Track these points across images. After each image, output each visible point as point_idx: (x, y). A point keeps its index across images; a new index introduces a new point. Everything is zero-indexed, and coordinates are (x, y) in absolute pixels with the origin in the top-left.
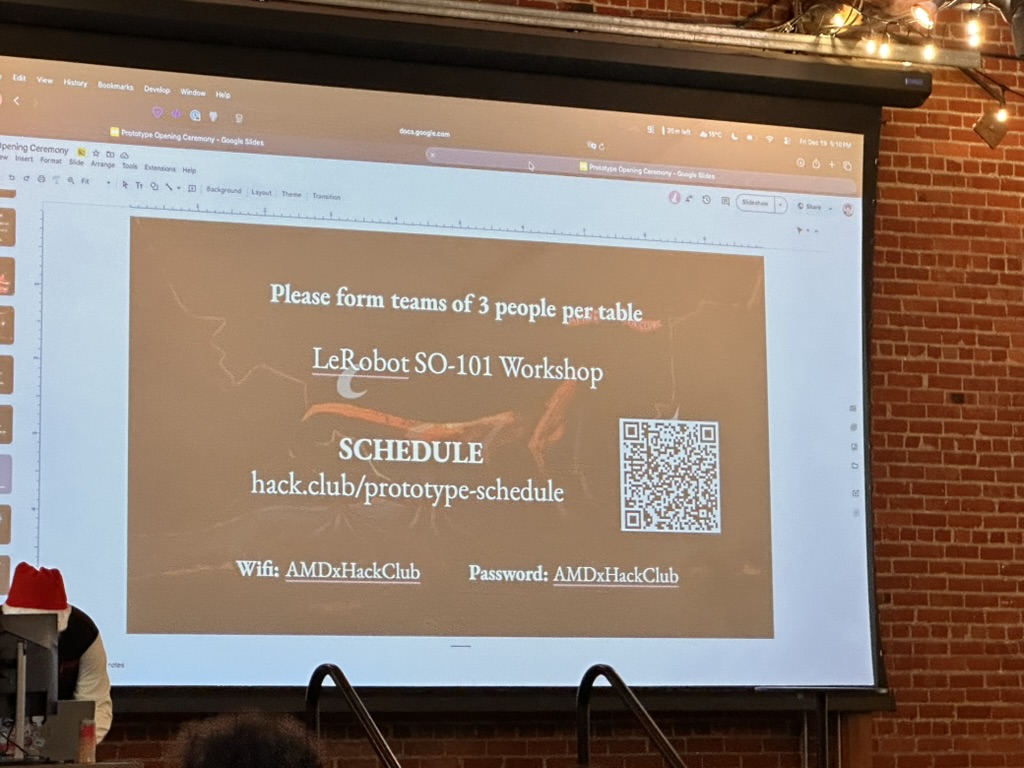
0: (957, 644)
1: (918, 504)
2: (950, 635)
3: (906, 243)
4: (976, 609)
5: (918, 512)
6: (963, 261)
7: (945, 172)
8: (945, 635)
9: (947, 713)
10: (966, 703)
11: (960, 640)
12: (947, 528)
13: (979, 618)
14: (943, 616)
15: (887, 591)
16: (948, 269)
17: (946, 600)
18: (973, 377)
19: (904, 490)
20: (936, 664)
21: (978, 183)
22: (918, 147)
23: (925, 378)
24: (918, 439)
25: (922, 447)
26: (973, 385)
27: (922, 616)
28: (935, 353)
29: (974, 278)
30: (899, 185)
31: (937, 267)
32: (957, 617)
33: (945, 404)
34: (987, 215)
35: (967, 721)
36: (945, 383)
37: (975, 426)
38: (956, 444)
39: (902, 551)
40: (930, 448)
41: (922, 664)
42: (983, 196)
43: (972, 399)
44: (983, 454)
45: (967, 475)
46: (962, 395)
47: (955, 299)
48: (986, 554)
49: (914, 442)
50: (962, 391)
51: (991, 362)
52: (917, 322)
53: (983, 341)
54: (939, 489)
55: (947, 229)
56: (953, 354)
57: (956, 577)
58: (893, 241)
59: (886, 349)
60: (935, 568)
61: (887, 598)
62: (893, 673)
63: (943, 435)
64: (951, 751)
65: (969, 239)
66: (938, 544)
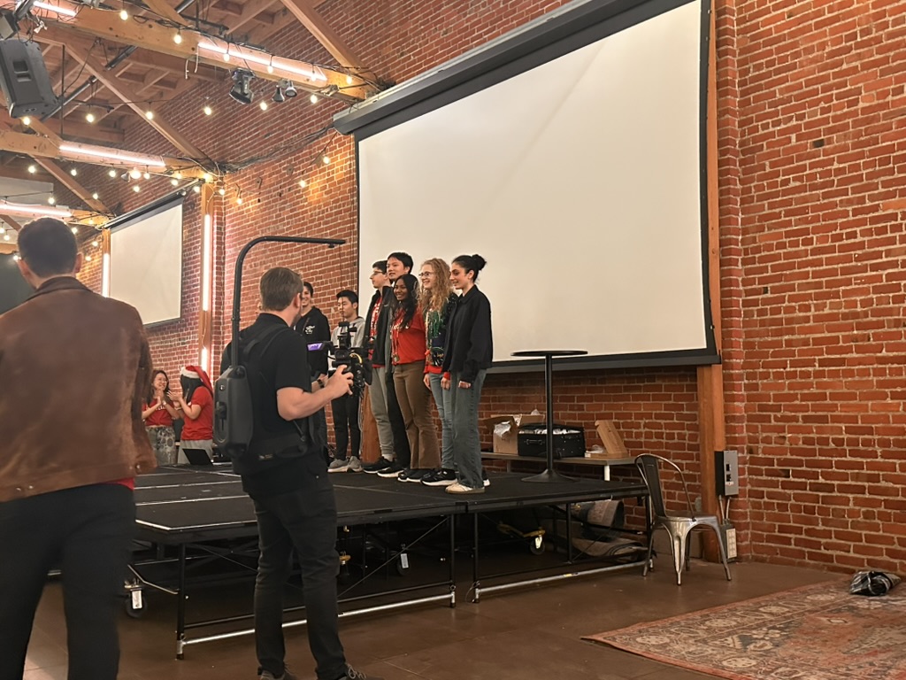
0: (817, 316)
1: (789, 223)
2: (813, 309)
3: (779, 50)
5: (788, 229)
6: (822, 46)
8: (810, 311)
9: (811, 363)
10: (826, 356)
11: (821, 312)
12: (810, 236)
13: (836, 295)
14: (809, 297)
15: (765, 286)
16: (810, 56)
17: (809, 286)
18: (831, 124)
19: (778, 216)
20: (802, 331)
23: (793, 137)
24: (789, 180)
25: (792, 184)
26: (831, 131)
27: (791, 299)
28: (800, 117)
29: (832, 54)
30: (773, 13)
31: (803, 57)
32: (818, 296)
33: (808, 150)
34: (841, 5)
35: (826, 369)
36: (809, 136)
37: (833, 159)
38: (818, 176)
39: (777, 257)
40: (798, 184)
41: (792, 332)
44: (840, 177)
45: (825, 196)
46: (822, 140)
47: (817, 74)
48: (843, 248)
49: (786, 182)
50: (822, 137)
51: (846, 110)
53: (839, 97)
54: (804, 211)
55: (809, 29)
56: (814, 114)
57: (817, 268)
58: (770, 53)
59: (765, 126)
60: (802, 265)
61: (766, 291)
62: (770, 339)
63: (808, 172)
64: (813, 390)
65: (827, 28)
66: (803, 248)
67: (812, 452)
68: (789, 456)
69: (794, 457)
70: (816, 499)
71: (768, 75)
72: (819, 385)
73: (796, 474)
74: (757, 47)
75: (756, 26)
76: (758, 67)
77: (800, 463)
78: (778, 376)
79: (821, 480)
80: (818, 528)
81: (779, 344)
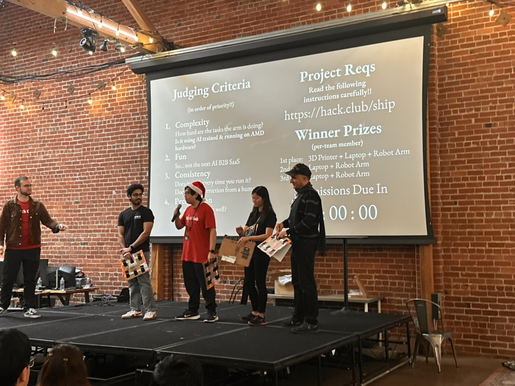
0: (487, 219)
1: (470, 167)
2: (485, 215)
3: (464, 71)
4: (497, 206)
5: (470, 170)
6: (491, 73)
7: (482, 40)
8: (483, 216)
9: (484, 245)
10: (492, 241)
11: (490, 218)
12: (483, 175)
13: (499, 209)
14: (482, 208)
15: (455, 200)
16: (484, 77)
17: (482, 202)
18: (496, 116)
19: (464, 162)
20: (478, 227)
21: (497, 41)
22: (469, 34)
23: (473, 120)
24: (470, 143)
25: (472, 146)
26: (496, 119)
27: (471, 209)
28: (477, 110)
29: (496, 78)
30: (461, 50)
31: (479, 77)
32: (488, 209)
33: (482, 128)
34: (503, 52)
35: (493, 248)
36: (483, 120)
37: (497, 135)
38: (488, 143)
39: (463, 185)
40: (475, 146)
41: (472, 227)
42: (500, 46)
43: (495, 125)
44: (501, 145)
45: (492, 154)
46: (491, 124)
47: (488, 88)
48: (502, 184)
49: (469, 144)
50: (491, 122)
51: (505, 109)
52: (470, 99)
53: (501, 101)
54: (480, 161)
55: (483, 62)
56: (486, 109)
57: (488, 193)
58: (459, 71)
59: (455, 112)
60: (478, 191)
61: (456, 203)
62: (458, 230)
63: (482, 140)
64: (485, 260)
65: (494, 63)
66: (479, 182)
67: (485, 294)
68: (470, 296)
69: (473, 296)
70: (487, 319)
71: (457, 83)
72: (488, 257)
73: (474, 306)
74: (451, 66)
75: (450, 55)
76: (452, 78)
77: (477, 300)
78: (463, 251)
79: (489, 309)
80: (487, 335)
81: (464, 233)
